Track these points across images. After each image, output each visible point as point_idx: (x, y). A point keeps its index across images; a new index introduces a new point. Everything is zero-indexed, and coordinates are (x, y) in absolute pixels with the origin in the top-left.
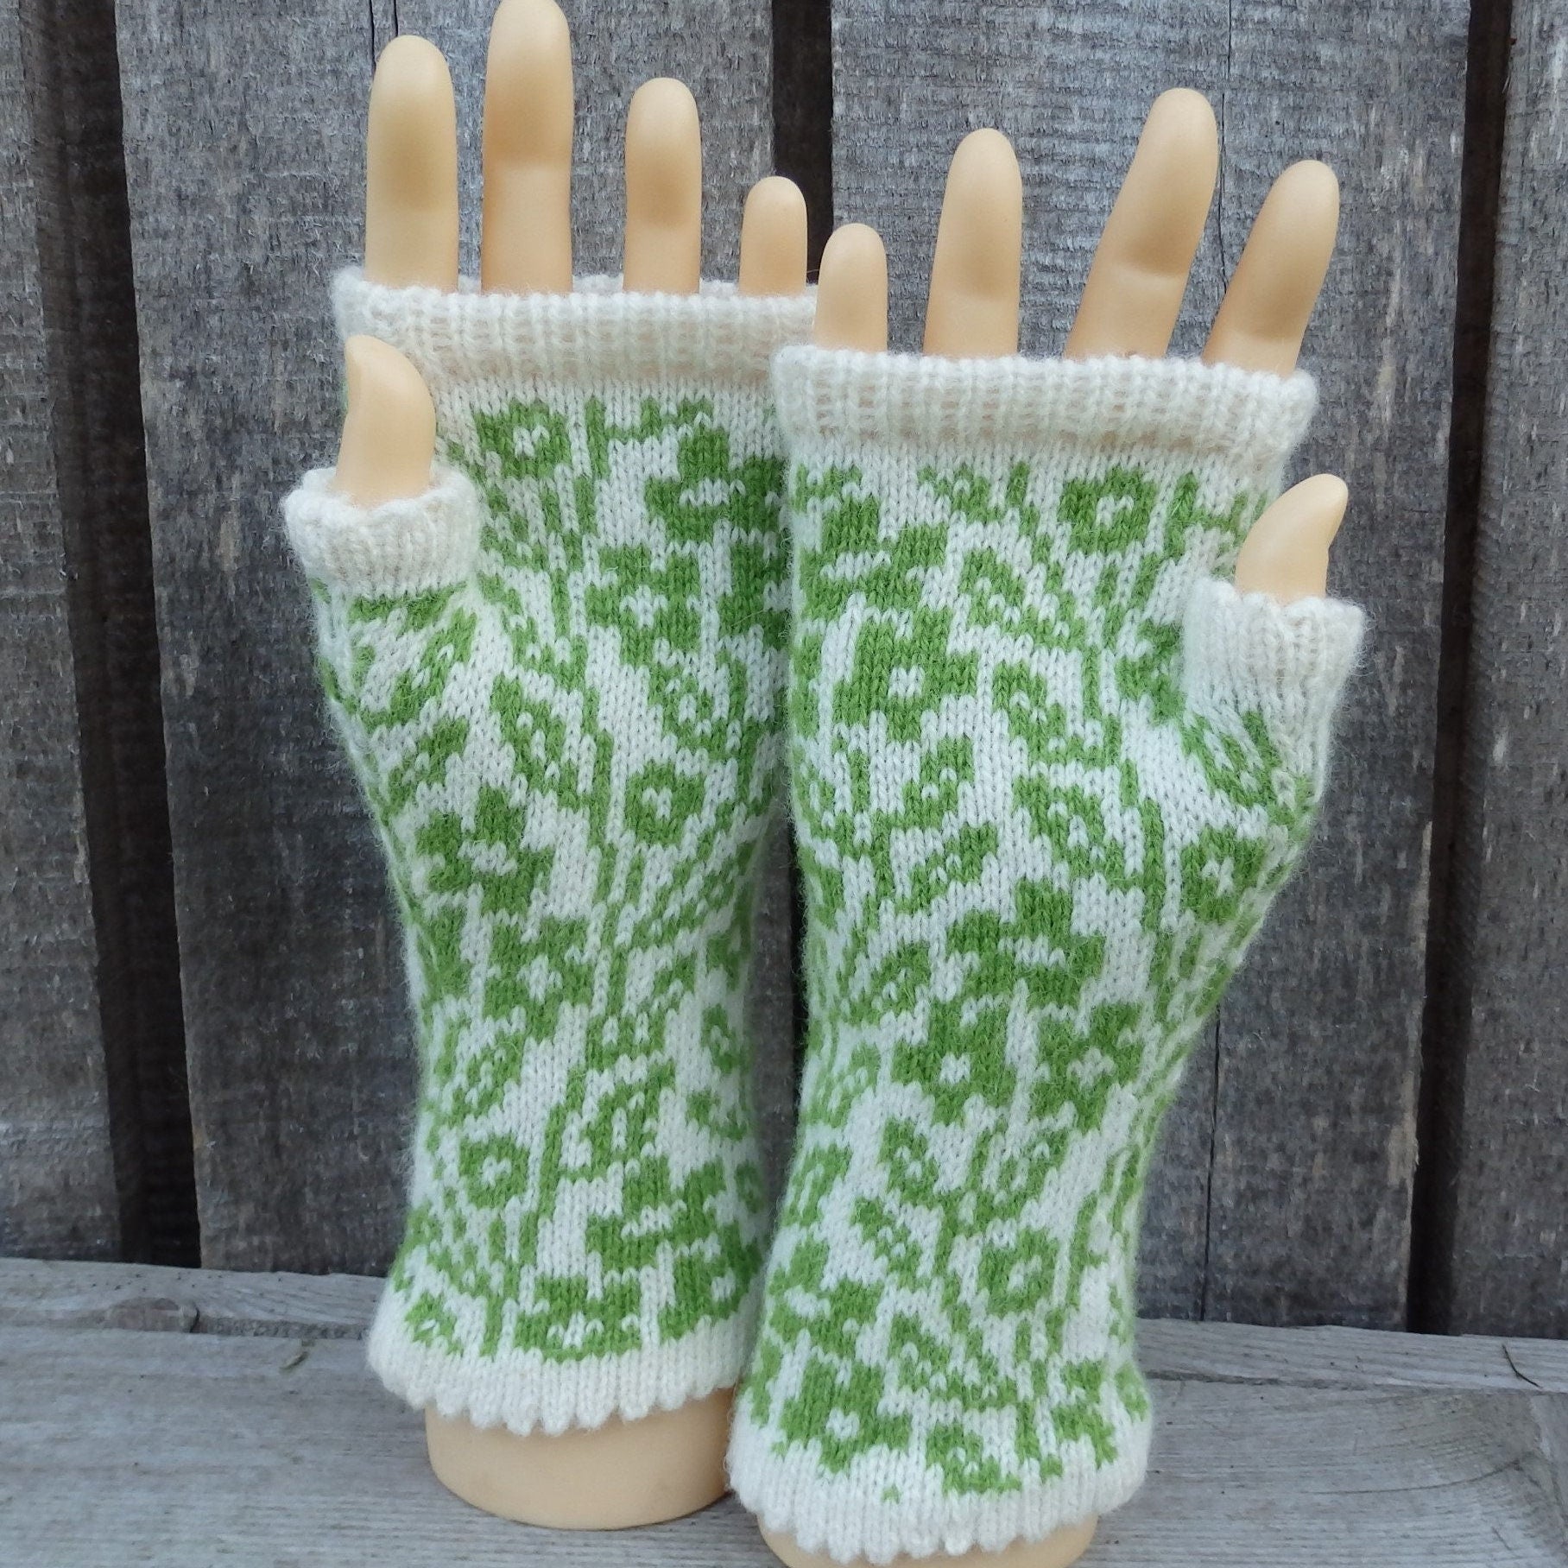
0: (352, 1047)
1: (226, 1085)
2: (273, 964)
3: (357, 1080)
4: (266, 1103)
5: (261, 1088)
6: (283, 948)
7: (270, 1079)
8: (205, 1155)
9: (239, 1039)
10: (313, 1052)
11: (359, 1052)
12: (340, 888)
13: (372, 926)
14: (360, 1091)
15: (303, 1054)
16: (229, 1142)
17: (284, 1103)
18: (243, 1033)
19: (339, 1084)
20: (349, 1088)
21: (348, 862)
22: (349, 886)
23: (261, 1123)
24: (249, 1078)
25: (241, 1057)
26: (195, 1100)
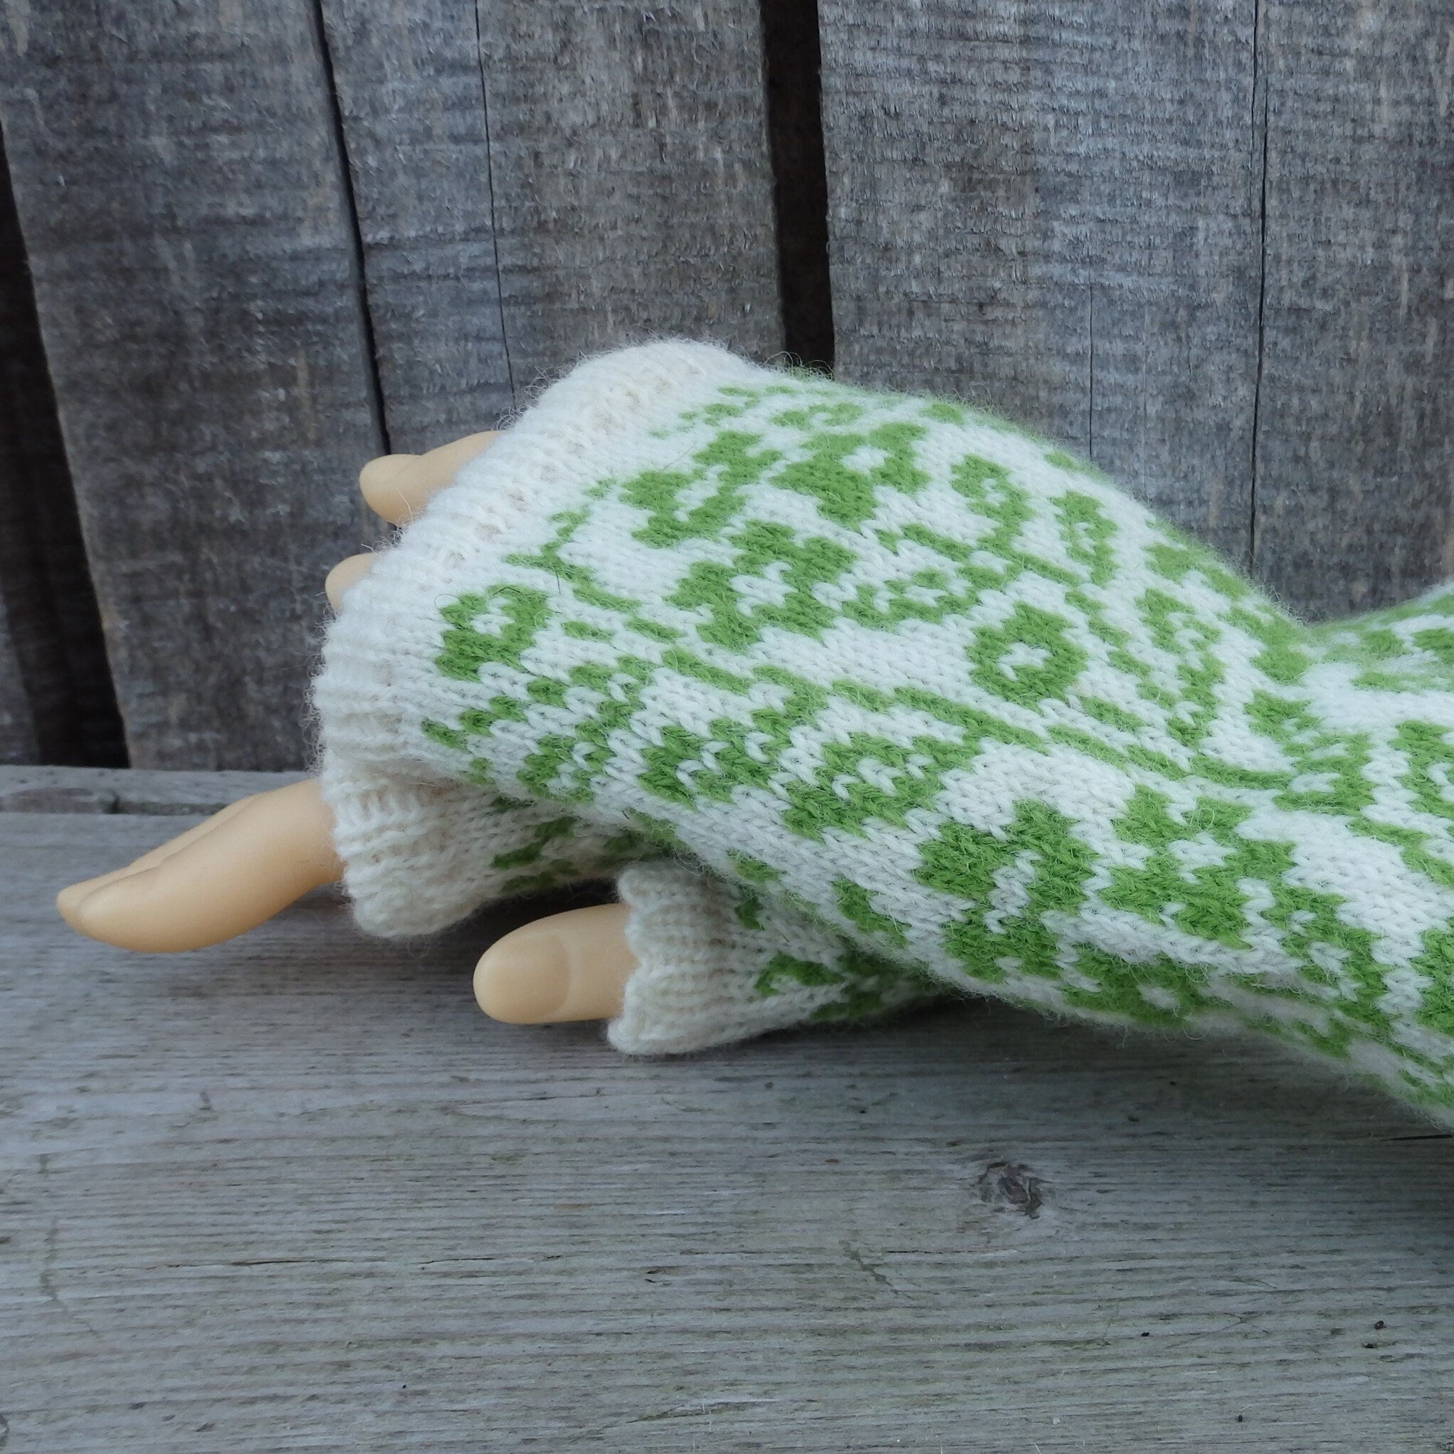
0: (283, 509)
1: (134, 555)
2: (174, 405)
3: (293, 548)
4: (186, 577)
5: (177, 558)
6: (183, 386)
7: (187, 548)
8: (118, 636)
9: (142, 496)
10: (236, 514)
11: (291, 514)
12: (246, 313)
13: (292, 361)
14: (299, 563)
15: (224, 518)
16: (147, 622)
17: (208, 576)
18: (147, 490)
19: (273, 553)
20: (286, 560)
21: (254, 280)
22: (257, 308)
23: (183, 601)
24: (161, 545)
25: (146, 519)
26: (97, 571)
